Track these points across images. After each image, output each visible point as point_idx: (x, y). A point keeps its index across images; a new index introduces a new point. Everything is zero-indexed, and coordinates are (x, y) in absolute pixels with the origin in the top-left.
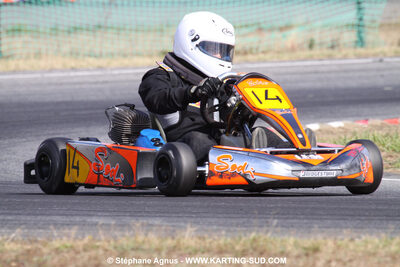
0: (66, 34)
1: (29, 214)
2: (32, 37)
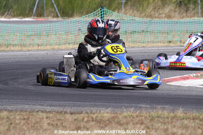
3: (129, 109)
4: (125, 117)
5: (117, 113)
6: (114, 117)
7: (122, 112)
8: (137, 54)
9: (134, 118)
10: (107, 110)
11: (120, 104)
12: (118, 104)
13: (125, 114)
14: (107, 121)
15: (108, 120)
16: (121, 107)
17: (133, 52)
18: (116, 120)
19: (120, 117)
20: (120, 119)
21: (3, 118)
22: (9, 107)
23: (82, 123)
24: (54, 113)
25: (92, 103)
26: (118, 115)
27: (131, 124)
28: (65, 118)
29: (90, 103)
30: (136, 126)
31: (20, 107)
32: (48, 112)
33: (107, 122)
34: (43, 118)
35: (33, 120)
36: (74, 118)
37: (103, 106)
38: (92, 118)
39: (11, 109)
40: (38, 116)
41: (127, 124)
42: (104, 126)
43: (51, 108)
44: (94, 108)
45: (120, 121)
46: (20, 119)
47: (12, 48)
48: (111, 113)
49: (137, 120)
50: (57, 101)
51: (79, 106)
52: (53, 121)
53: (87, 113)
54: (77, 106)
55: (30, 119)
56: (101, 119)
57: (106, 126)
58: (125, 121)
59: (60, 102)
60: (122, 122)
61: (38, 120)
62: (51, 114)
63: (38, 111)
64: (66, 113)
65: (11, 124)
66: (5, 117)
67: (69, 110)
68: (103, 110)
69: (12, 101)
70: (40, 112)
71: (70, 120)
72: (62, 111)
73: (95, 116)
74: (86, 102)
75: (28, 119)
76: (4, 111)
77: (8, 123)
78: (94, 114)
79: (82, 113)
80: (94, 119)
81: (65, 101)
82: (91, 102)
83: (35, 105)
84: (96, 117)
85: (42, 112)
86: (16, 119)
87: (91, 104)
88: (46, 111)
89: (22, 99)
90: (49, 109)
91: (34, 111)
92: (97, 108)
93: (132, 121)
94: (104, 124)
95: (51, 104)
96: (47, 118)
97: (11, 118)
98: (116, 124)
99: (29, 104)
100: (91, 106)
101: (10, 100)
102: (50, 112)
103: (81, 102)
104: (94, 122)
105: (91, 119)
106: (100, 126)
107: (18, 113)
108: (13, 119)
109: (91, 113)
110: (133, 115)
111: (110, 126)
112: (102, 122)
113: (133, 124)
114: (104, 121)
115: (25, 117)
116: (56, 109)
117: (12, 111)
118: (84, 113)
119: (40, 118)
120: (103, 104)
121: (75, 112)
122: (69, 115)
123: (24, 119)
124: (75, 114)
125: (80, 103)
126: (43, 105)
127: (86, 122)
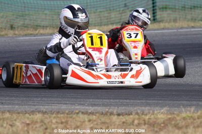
3: (189, 109)
4: (184, 119)
5: (174, 114)
6: (170, 118)
7: (181, 112)
8: (198, 36)
9: (194, 119)
10: (162, 111)
11: (177, 102)
12: (175, 102)
13: (184, 115)
14: (162, 123)
15: (164, 123)
16: (178, 106)
17: (194, 33)
18: (173, 122)
19: (178, 118)
20: (178, 122)
21: (37, 122)
22: (42, 108)
23: (132, 126)
24: (97, 115)
25: (144, 101)
26: (175, 116)
27: (191, 127)
28: (111, 122)
29: (141, 101)
30: (197, 130)
31: (55, 107)
32: (90, 113)
33: (162, 125)
34: (84, 122)
35: (73, 124)
36: (122, 120)
37: (157, 105)
38: (144, 120)
39: (44, 110)
40: (77, 119)
41: (187, 126)
42: (158, 130)
43: (94, 108)
44: (147, 108)
45: (178, 124)
46: (57, 122)
47: (42, 31)
48: (167, 114)
49: (199, 122)
50: (101, 98)
51: (127, 105)
52: (97, 124)
53: (137, 114)
54: (125, 105)
55: (69, 122)
56: (155, 122)
57: (161, 130)
58: (184, 123)
59: (104, 100)
60: (180, 125)
61: (79, 124)
62: (94, 117)
63: (78, 113)
64: (112, 114)
65: (46, 129)
66: (39, 121)
67: (115, 110)
68: (157, 110)
69: (46, 99)
70: (80, 113)
71: (117, 123)
72: (107, 112)
73: (147, 117)
74: (136, 99)
75: (67, 122)
76: (37, 113)
77: (42, 128)
78: (146, 115)
79: (131, 114)
80: (147, 122)
81: (110, 99)
82: (142, 99)
83: (74, 104)
84: (149, 119)
85: (83, 113)
86: (52, 122)
87: (142, 103)
88: (87, 112)
89: (57, 97)
90: (91, 109)
91: (73, 112)
92: (149, 108)
93: (192, 123)
94: (159, 127)
95: (93, 103)
96: (90, 121)
97: (46, 121)
98: (172, 127)
99: (66, 104)
100: (142, 105)
101: (44, 99)
102: (92, 113)
103: (130, 99)
104: (146, 126)
105: (143, 122)
106: (154, 130)
107: (54, 115)
108: (48, 123)
109: (143, 114)
110: (193, 116)
111: (165, 130)
112: (155, 125)
113: (194, 127)
114: (158, 123)
115: (63, 120)
116: (99, 109)
117: (46, 112)
118: (134, 114)
119: (80, 122)
120: (156, 102)
121: (123, 113)
122: (116, 116)
123: (62, 123)
124: (123, 115)
125: (128, 101)
126: (83, 105)
127: (137, 126)
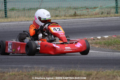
0: (27, 10)
1: (5, 64)
2: (17, 11)
